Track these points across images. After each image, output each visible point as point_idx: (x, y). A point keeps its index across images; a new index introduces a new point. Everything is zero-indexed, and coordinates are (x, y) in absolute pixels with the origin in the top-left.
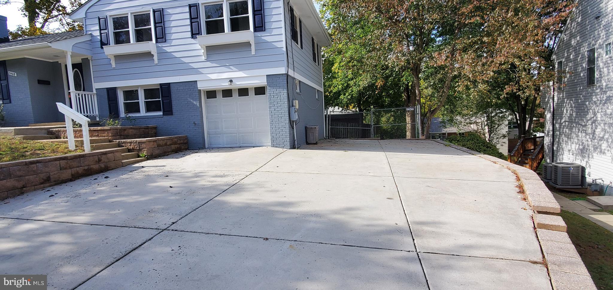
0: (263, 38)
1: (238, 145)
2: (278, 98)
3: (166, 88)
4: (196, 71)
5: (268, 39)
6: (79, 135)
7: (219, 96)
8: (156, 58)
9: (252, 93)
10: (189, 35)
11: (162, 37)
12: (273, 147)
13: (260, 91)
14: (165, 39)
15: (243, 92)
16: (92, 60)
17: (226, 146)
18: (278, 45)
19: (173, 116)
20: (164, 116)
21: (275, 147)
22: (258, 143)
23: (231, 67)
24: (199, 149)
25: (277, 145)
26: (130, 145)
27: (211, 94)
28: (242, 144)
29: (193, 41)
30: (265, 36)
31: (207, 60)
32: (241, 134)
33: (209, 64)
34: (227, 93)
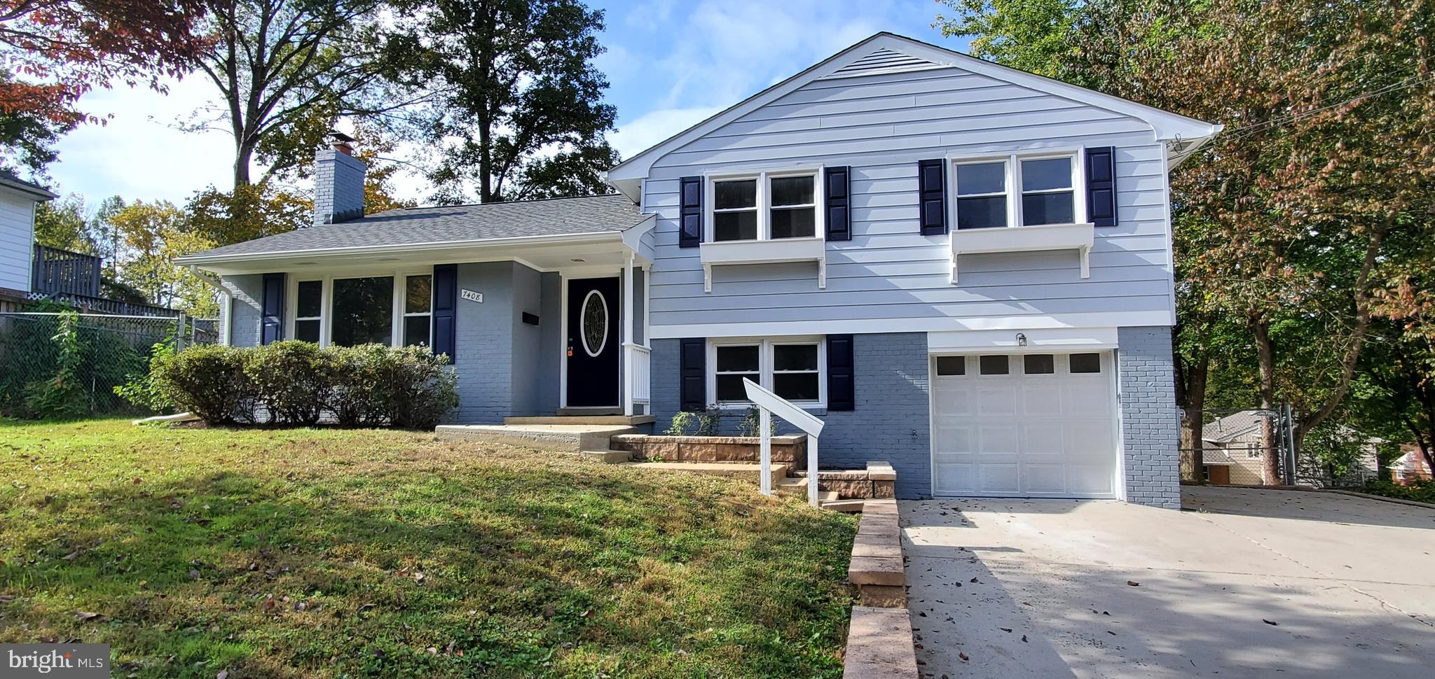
0: (1109, 241)
1: (1017, 493)
2: (1149, 384)
3: (842, 347)
4: (928, 310)
5: (1127, 244)
6: (700, 453)
7: (973, 370)
8: (823, 273)
9: (1062, 367)
10: (917, 226)
11: (840, 229)
12: (1134, 502)
13: (1085, 363)
14: (851, 233)
15: (1039, 364)
16: (650, 273)
17: (983, 493)
18: (1152, 259)
19: (855, 413)
20: (830, 413)
21: (1140, 503)
22: (1076, 491)
23: (1022, 304)
24: (922, 499)
25: (1144, 499)
26: (846, 487)
27: (951, 365)
28: (1030, 490)
29: (924, 240)
30: (1116, 238)
31: (958, 286)
32: (1029, 466)
33: (962, 295)
34: (995, 364)
